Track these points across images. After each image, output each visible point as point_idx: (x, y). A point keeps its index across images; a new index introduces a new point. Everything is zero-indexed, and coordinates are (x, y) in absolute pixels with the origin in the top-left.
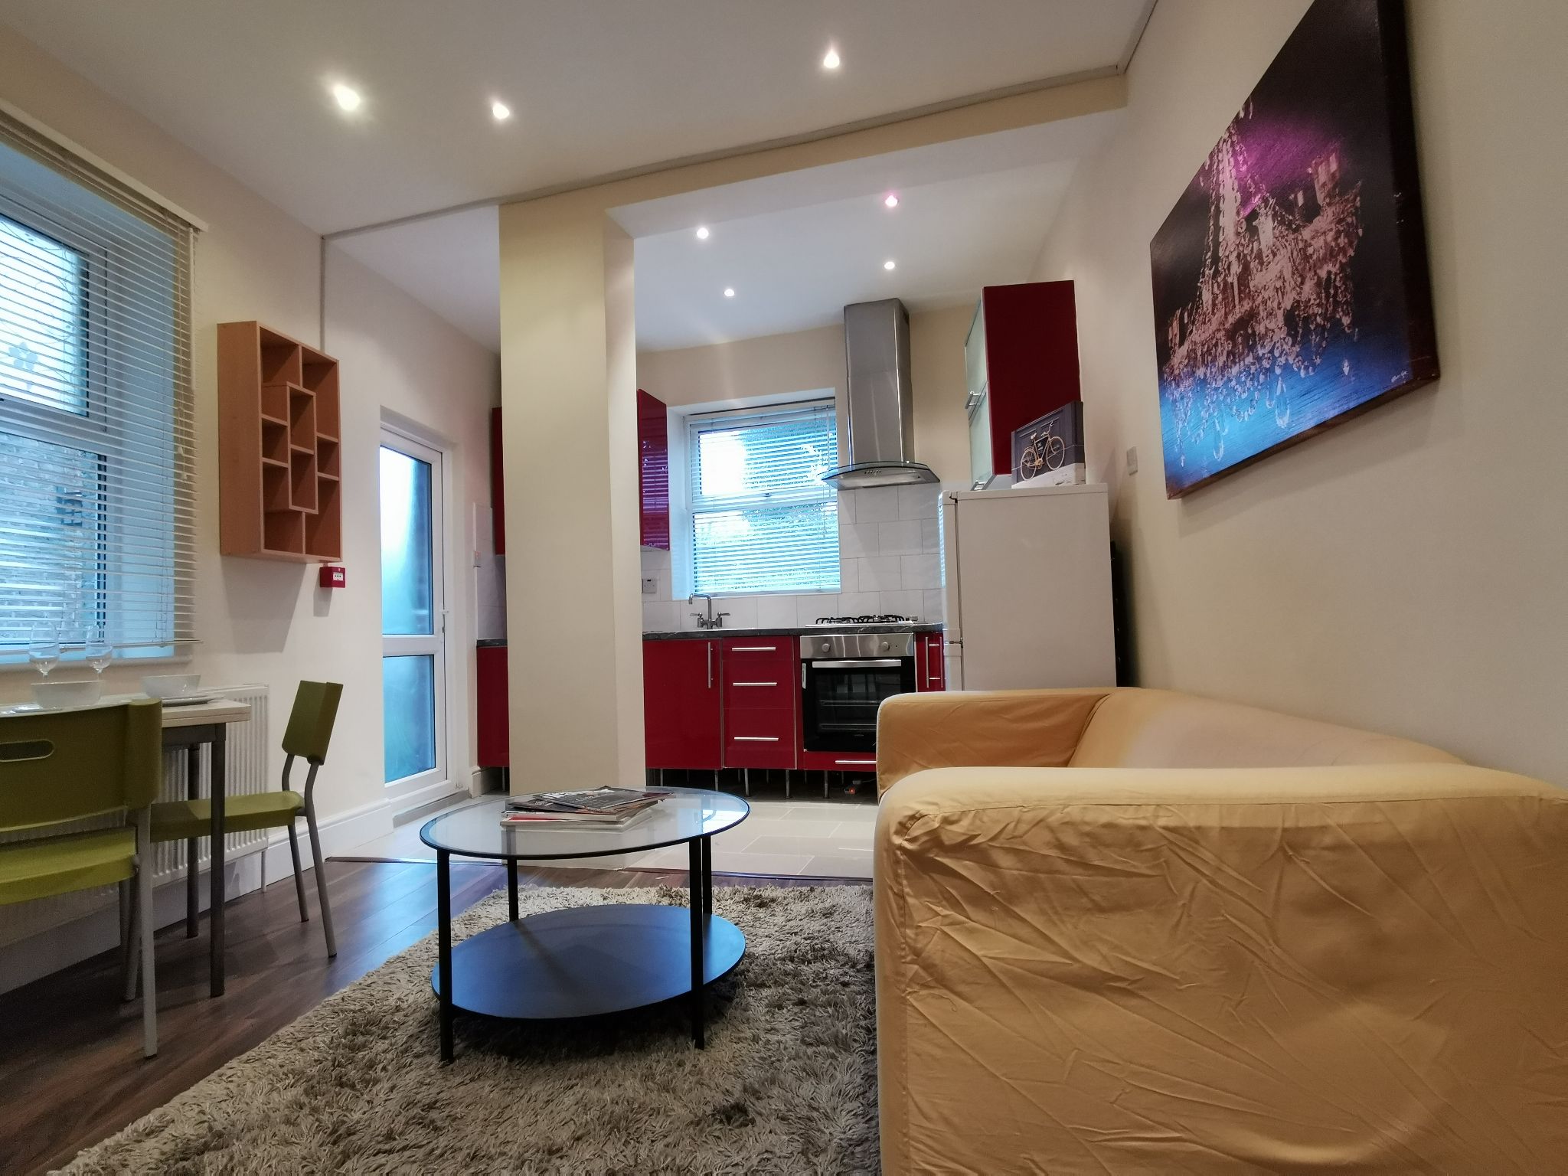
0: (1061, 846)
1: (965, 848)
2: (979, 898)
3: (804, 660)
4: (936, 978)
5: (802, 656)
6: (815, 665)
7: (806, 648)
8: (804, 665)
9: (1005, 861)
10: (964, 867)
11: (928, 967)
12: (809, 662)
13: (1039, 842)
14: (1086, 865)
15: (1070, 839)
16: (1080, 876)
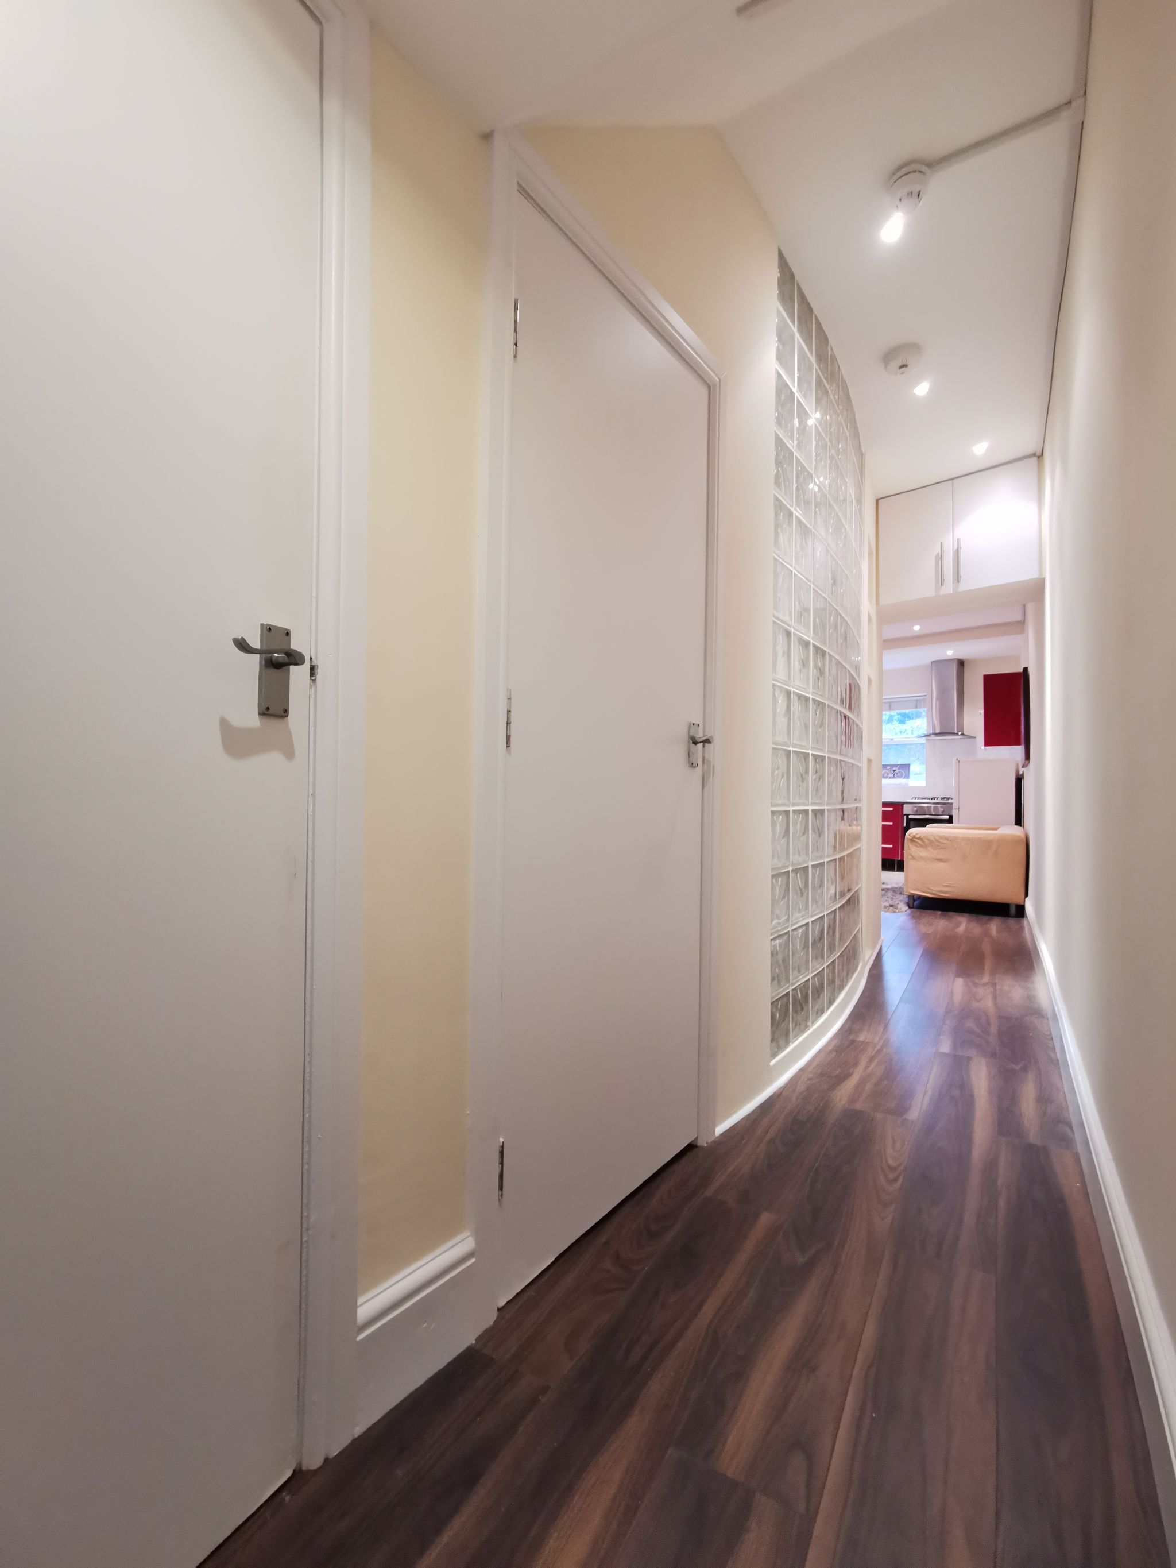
0: (935, 839)
1: (919, 838)
2: (921, 846)
3: (905, 815)
4: (913, 858)
5: (904, 813)
6: (910, 817)
7: (907, 809)
8: (905, 817)
9: (926, 841)
10: (919, 842)
11: (912, 856)
12: (907, 815)
13: (932, 838)
14: (939, 842)
15: (937, 838)
16: (939, 844)
